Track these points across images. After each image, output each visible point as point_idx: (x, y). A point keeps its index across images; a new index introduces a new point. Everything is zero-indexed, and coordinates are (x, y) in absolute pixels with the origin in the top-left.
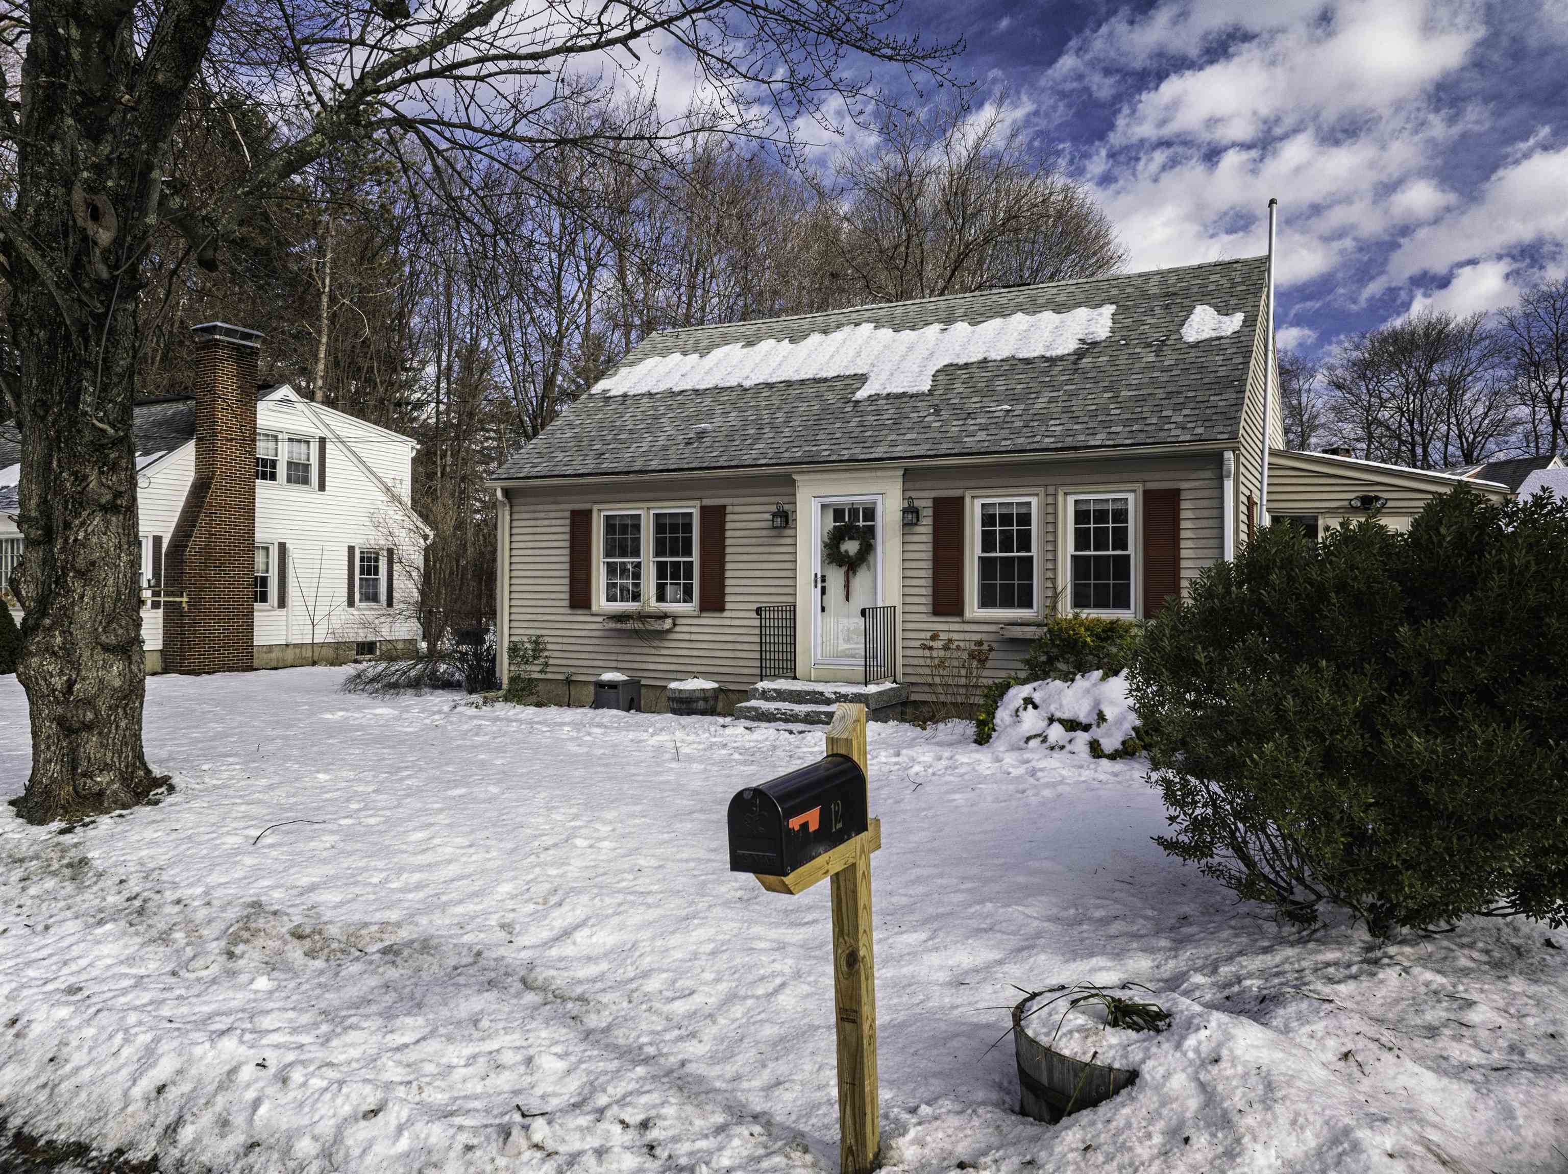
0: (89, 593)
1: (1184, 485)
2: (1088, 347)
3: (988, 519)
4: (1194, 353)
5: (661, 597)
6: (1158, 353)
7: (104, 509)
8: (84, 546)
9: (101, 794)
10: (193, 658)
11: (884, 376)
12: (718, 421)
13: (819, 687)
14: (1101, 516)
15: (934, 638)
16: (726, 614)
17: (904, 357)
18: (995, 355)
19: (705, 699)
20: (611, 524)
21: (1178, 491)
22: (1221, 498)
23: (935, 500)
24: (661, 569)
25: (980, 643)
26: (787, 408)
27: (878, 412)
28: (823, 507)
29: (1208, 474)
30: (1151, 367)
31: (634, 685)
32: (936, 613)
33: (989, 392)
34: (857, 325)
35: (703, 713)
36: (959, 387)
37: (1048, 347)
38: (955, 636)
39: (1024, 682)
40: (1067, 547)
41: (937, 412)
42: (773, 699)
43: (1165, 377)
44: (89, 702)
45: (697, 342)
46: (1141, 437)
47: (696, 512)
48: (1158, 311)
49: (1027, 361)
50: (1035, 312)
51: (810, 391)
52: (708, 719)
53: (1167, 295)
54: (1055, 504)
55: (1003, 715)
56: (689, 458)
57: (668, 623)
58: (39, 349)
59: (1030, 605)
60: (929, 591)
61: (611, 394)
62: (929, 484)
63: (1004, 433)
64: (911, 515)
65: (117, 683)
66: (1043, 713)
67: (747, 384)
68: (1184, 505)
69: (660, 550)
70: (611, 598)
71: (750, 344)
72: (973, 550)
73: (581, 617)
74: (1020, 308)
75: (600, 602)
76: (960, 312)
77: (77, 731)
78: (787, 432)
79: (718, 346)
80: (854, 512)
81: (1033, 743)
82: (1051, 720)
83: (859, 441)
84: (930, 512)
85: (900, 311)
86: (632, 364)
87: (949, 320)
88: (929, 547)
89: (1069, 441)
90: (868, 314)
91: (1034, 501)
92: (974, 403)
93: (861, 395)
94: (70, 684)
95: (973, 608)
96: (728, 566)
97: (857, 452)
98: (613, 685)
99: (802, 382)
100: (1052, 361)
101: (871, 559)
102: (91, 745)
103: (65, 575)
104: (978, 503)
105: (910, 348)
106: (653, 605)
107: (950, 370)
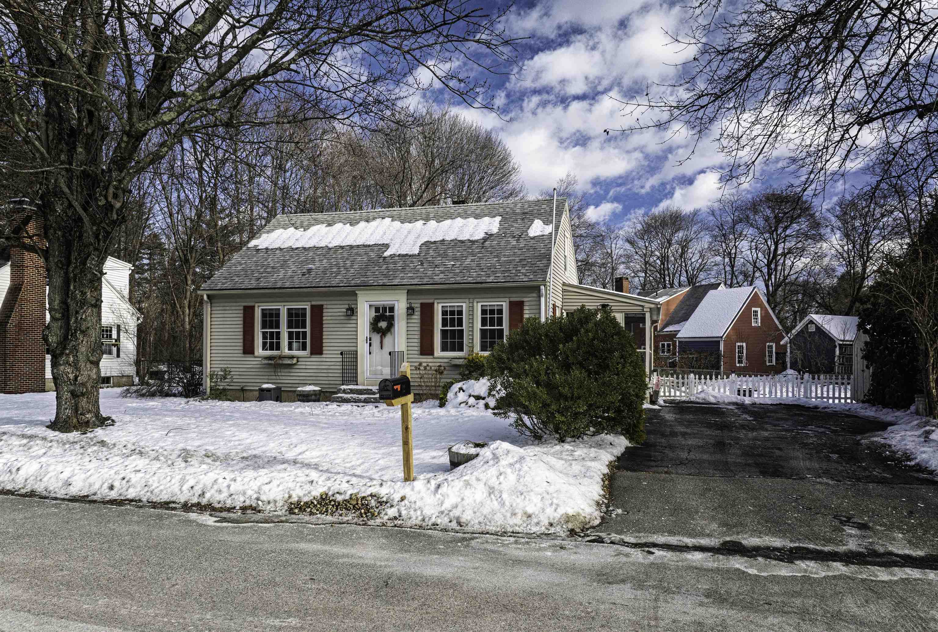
0: (85, 340)
1: (525, 299)
2: (489, 236)
3: (444, 313)
4: (532, 242)
5: (290, 348)
6: (518, 241)
7: (92, 306)
8: (85, 320)
9: (88, 422)
10: (12, 384)
11: (397, 246)
12: (318, 264)
13: (370, 388)
14: (492, 312)
15: (420, 364)
16: (324, 356)
17: (406, 237)
18: (448, 238)
19: (315, 395)
20: (264, 313)
21: (523, 302)
22: (540, 305)
23: (421, 304)
24: (290, 335)
25: (440, 366)
26: (351, 259)
27: (395, 263)
28: (370, 306)
29: (535, 295)
30: (514, 247)
31: (278, 389)
32: (422, 354)
33: (445, 255)
34: (383, 218)
35: (314, 401)
36: (431, 252)
37: (471, 235)
38: (430, 364)
39: (460, 381)
40: (478, 325)
41: (422, 264)
42: (349, 393)
43: (519, 252)
44: (83, 384)
45: (302, 222)
46: (508, 279)
47: (308, 308)
48: (519, 221)
49: (462, 242)
50: (466, 218)
51: (361, 251)
52: (317, 403)
53: (524, 213)
54: (473, 307)
55: (450, 395)
56: (305, 281)
57: (295, 361)
58: (59, 239)
59: (462, 350)
60: (419, 344)
61: (259, 247)
62: (419, 297)
63: (451, 275)
64: (410, 310)
65: (95, 377)
66: (467, 393)
67: (330, 246)
68: (525, 308)
69: (290, 326)
70: (264, 348)
71: (329, 225)
72: (438, 326)
73: (249, 358)
74: (459, 215)
75: (259, 351)
76: (432, 215)
77: (78, 396)
78: (352, 271)
79: (313, 225)
80: (385, 309)
81: (462, 405)
82: (470, 396)
83: (386, 276)
84: (419, 309)
85: (403, 212)
86: (268, 232)
87: (427, 219)
88: (419, 325)
89: (479, 280)
90: (388, 213)
91: (464, 305)
92: (438, 261)
93: (386, 254)
94: (76, 377)
95: (438, 352)
96: (324, 333)
97: (386, 281)
98: (269, 390)
99: (358, 246)
100: (473, 242)
101: (392, 330)
102: (83, 402)
103: (76, 332)
104: (440, 305)
105: (409, 232)
106: (286, 351)
107: (427, 244)
